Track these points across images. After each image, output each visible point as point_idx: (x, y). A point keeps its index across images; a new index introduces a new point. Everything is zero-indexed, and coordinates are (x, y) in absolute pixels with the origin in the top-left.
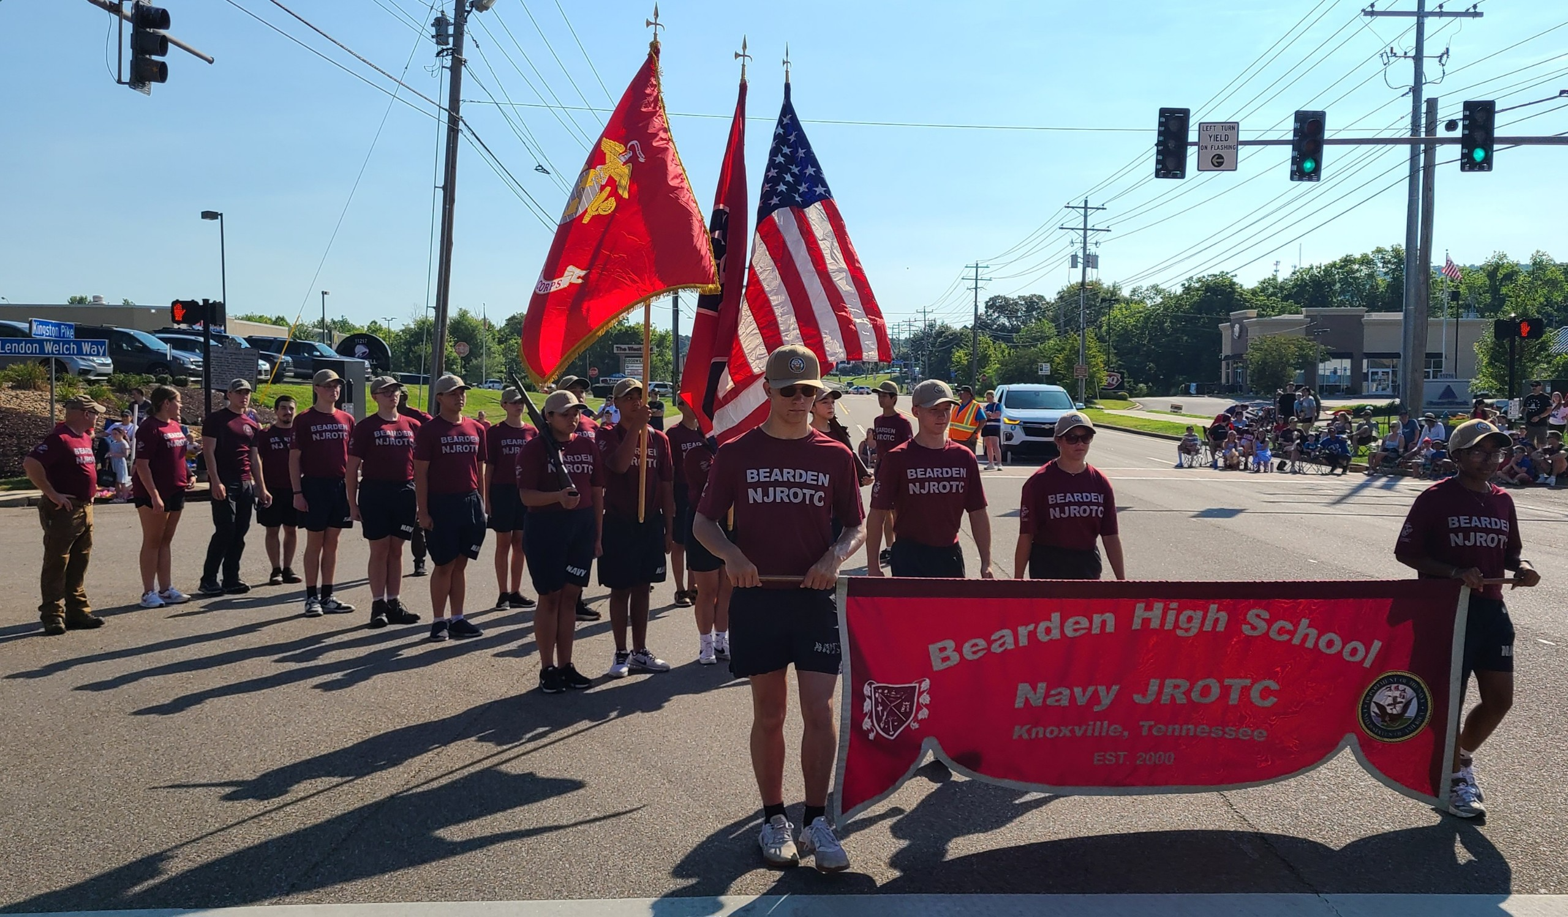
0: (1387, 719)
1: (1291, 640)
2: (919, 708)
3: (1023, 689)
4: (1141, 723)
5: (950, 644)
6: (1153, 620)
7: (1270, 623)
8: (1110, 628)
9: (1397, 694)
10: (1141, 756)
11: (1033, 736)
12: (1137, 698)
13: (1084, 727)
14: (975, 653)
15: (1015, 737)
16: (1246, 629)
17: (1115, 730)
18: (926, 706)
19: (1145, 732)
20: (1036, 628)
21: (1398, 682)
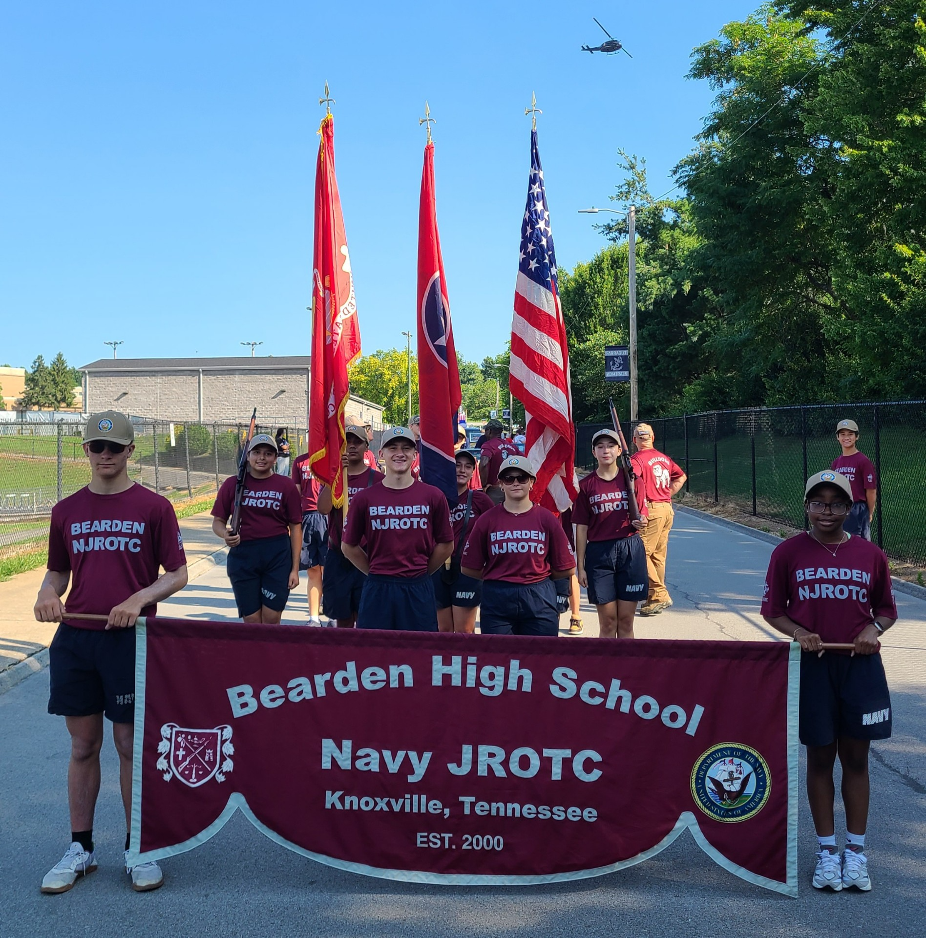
0: (726, 796)
1: (604, 703)
2: (223, 759)
3: (328, 745)
4: (461, 799)
5: (248, 689)
6: (453, 676)
7: (579, 683)
8: (409, 682)
9: (733, 768)
10: (467, 839)
11: (347, 807)
12: (452, 768)
13: (401, 801)
14: (273, 700)
15: (328, 806)
16: (554, 690)
17: (435, 806)
18: (230, 756)
19: (467, 811)
20: (332, 677)
21: (732, 755)
